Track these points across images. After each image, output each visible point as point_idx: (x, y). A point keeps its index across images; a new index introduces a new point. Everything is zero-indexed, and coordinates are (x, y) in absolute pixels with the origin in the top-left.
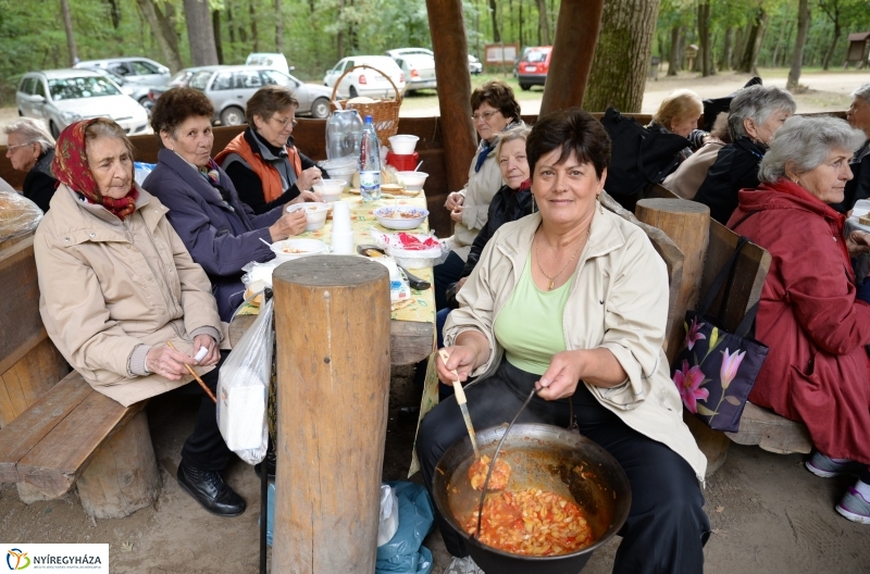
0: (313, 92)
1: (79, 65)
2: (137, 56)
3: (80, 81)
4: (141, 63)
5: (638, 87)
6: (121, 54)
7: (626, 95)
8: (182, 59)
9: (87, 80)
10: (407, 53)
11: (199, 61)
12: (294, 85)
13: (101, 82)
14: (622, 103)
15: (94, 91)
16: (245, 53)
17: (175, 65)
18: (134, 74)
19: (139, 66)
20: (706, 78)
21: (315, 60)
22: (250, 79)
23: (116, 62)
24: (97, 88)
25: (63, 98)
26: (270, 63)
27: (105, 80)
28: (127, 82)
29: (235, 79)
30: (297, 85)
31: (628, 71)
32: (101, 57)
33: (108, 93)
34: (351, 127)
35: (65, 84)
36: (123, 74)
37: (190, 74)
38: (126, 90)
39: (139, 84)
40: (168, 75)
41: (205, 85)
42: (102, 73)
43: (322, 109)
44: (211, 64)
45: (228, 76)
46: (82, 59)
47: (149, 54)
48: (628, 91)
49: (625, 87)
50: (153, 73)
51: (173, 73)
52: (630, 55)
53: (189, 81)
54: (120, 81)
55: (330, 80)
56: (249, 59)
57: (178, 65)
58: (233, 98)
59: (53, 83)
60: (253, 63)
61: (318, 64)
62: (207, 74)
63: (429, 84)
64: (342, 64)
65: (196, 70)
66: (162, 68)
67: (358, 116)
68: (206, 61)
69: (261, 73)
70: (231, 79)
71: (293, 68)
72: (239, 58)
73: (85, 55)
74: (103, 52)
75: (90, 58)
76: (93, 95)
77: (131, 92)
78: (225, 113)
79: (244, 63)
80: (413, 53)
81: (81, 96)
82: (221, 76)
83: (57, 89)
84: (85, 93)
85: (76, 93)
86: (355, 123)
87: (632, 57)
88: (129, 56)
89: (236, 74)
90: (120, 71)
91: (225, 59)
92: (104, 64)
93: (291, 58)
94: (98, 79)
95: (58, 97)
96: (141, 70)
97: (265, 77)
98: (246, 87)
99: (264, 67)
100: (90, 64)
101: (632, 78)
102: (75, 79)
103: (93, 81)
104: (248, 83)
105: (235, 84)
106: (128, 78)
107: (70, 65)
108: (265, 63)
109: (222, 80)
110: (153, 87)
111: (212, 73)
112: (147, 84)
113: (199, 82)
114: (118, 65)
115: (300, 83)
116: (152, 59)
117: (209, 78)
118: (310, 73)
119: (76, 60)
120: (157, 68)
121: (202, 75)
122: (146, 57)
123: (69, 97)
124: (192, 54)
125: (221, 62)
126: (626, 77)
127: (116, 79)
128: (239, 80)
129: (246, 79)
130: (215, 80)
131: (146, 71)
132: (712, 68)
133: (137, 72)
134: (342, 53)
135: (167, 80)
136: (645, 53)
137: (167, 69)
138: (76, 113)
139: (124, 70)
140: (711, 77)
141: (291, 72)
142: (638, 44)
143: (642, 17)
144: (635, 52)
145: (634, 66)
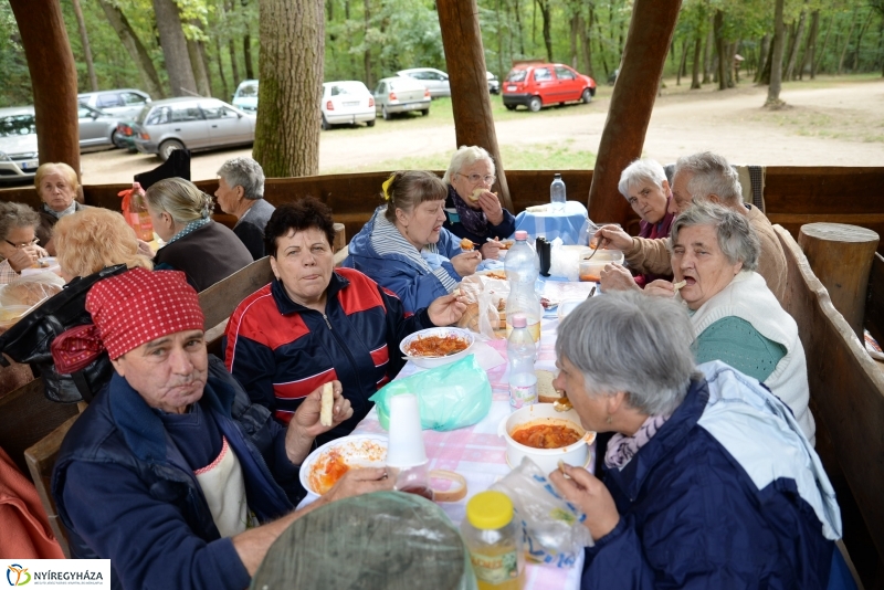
7: (278, 147)
12: (236, 117)
14: (275, 155)
17: (157, 95)
20: (722, 92)
30: (239, 117)
31: (278, 122)
52: (279, 104)
58: (170, 131)
63: (407, 107)
78: (163, 146)
87: (282, 106)
101: (284, 129)
126: (277, 128)
132: (730, 81)
140: (728, 91)
142: (287, 94)
143: (288, 65)
144: (285, 101)
145: (285, 117)
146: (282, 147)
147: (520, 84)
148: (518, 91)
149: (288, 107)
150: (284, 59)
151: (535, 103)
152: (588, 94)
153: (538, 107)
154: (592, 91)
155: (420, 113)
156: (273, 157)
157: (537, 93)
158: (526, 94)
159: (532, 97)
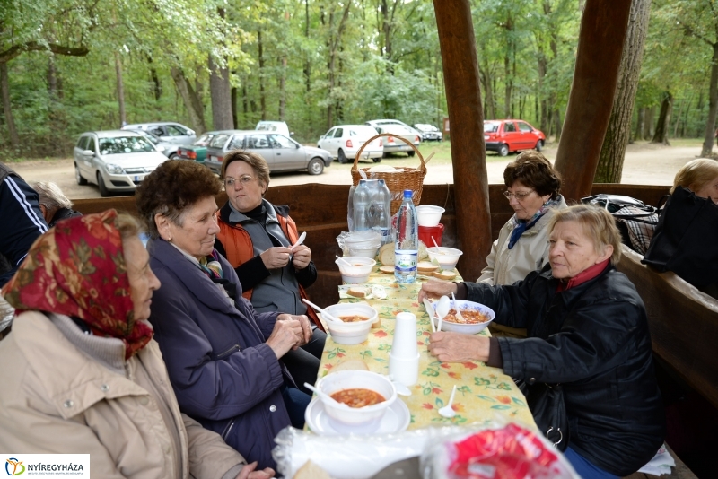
0: (310, 153)
1: (126, 127)
2: (171, 121)
3: (124, 140)
4: (174, 126)
5: (620, 156)
6: (159, 120)
7: (609, 164)
8: (206, 124)
9: (130, 139)
10: (383, 123)
11: (219, 126)
12: (295, 147)
13: (141, 141)
14: (605, 171)
15: (134, 148)
16: (255, 121)
17: (200, 129)
18: (168, 135)
19: (172, 129)
21: (309, 128)
22: (259, 141)
23: (155, 126)
24: (137, 146)
25: (109, 153)
26: (274, 128)
27: (144, 140)
28: (161, 141)
29: (247, 141)
30: (298, 147)
31: (610, 143)
32: (144, 122)
33: (146, 150)
34: (377, 197)
35: (113, 142)
36: (159, 135)
37: (211, 136)
38: (160, 147)
39: (170, 143)
40: (194, 136)
41: (223, 145)
42: (142, 134)
43: (316, 167)
44: (228, 129)
45: (242, 139)
46: (129, 123)
47: (180, 120)
48: (611, 160)
49: (608, 157)
50: (183, 134)
51: (198, 136)
52: (612, 128)
53: (210, 141)
54: (156, 140)
55: (322, 143)
56: (259, 125)
57: (202, 129)
59: (103, 141)
60: (261, 128)
61: (312, 131)
62: (225, 136)
63: (402, 148)
64: (332, 131)
65: (216, 133)
66: (190, 131)
67: (385, 186)
68: (224, 126)
69: (269, 137)
70: (244, 141)
71: (292, 133)
72: (250, 124)
73: (132, 120)
74: (145, 118)
75: (136, 122)
76: (133, 151)
77: (163, 149)
79: (254, 128)
80: (388, 123)
81: (124, 152)
82: (236, 139)
83: (106, 146)
84: (127, 150)
85: (120, 149)
86: (382, 193)
87: (615, 129)
88: (165, 121)
89: (248, 137)
90: (158, 133)
91: (239, 125)
92: (145, 127)
93: (291, 126)
94: (138, 138)
95: (105, 152)
96: (173, 132)
97: (271, 140)
98: (256, 148)
99: (270, 132)
100: (134, 127)
101: (614, 148)
102: (120, 138)
103: (134, 140)
104: (258, 144)
105: (247, 145)
106: (162, 138)
107: (119, 127)
108: (271, 129)
109: (237, 141)
110: (182, 146)
111: (229, 136)
112: (177, 143)
113: (218, 142)
114: (156, 128)
115: (300, 145)
116: (183, 124)
117: (226, 140)
118: (305, 137)
119: (124, 123)
120: (186, 131)
121: (221, 137)
122: (178, 122)
123: (115, 152)
124: (213, 120)
125: (236, 128)
126: (609, 147)
127: (153, 139)
128: (250, 142)
129: (256, 141)
130: (231, 142)
131: (177, 133)
133: (170, 134)
134: (331, 123)
135: (193, 140)
136: (625, 126)
137: (194, 132)
138: (118, 165)
139: (160, 132)
141: (291, 136)
142: (620, 119)
143: (623, 94)
144: (617, 125)
145: (616, 138)
146: (611, 165)
147: (493, 134)
148: (491, 139)
149: (620, 130)
150: (622, 89)
151: (504, 150)
152: (540, 144)
153: (506, 153)
154: (543, 142)
155: (407, 154)
156: (603, 174)
157: (504, 142)
158: (497, 142)
159: (501, 145)
